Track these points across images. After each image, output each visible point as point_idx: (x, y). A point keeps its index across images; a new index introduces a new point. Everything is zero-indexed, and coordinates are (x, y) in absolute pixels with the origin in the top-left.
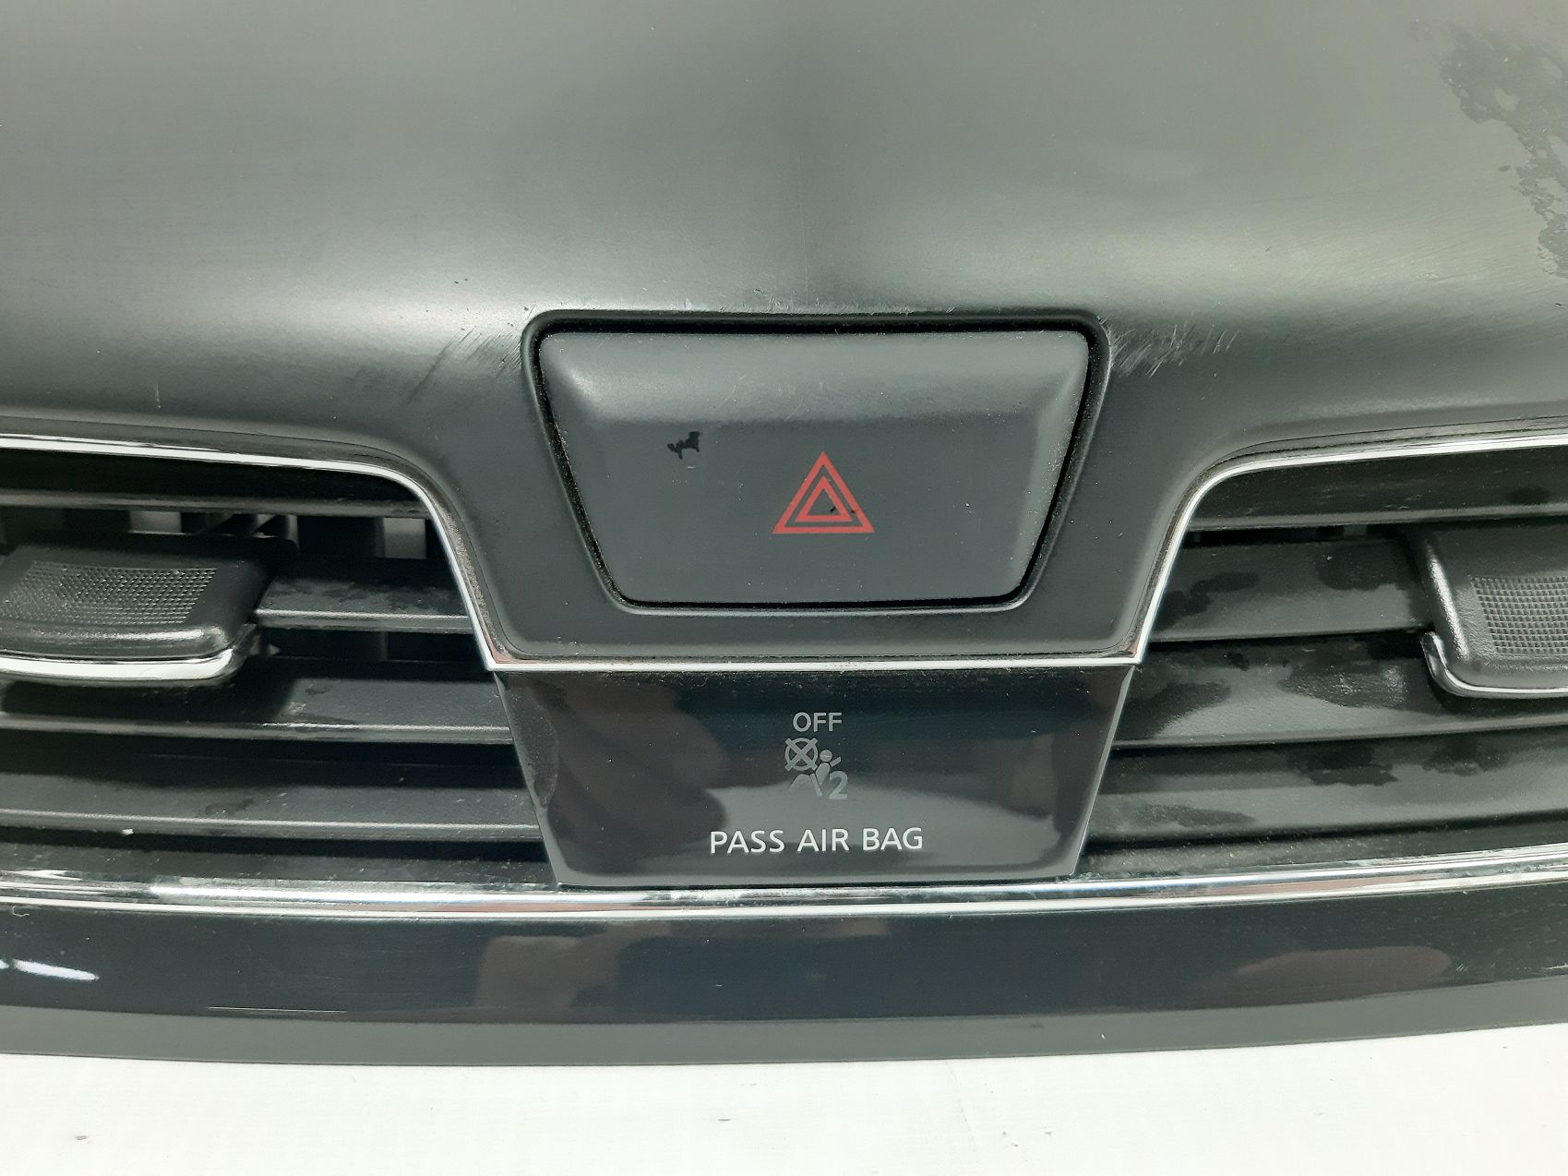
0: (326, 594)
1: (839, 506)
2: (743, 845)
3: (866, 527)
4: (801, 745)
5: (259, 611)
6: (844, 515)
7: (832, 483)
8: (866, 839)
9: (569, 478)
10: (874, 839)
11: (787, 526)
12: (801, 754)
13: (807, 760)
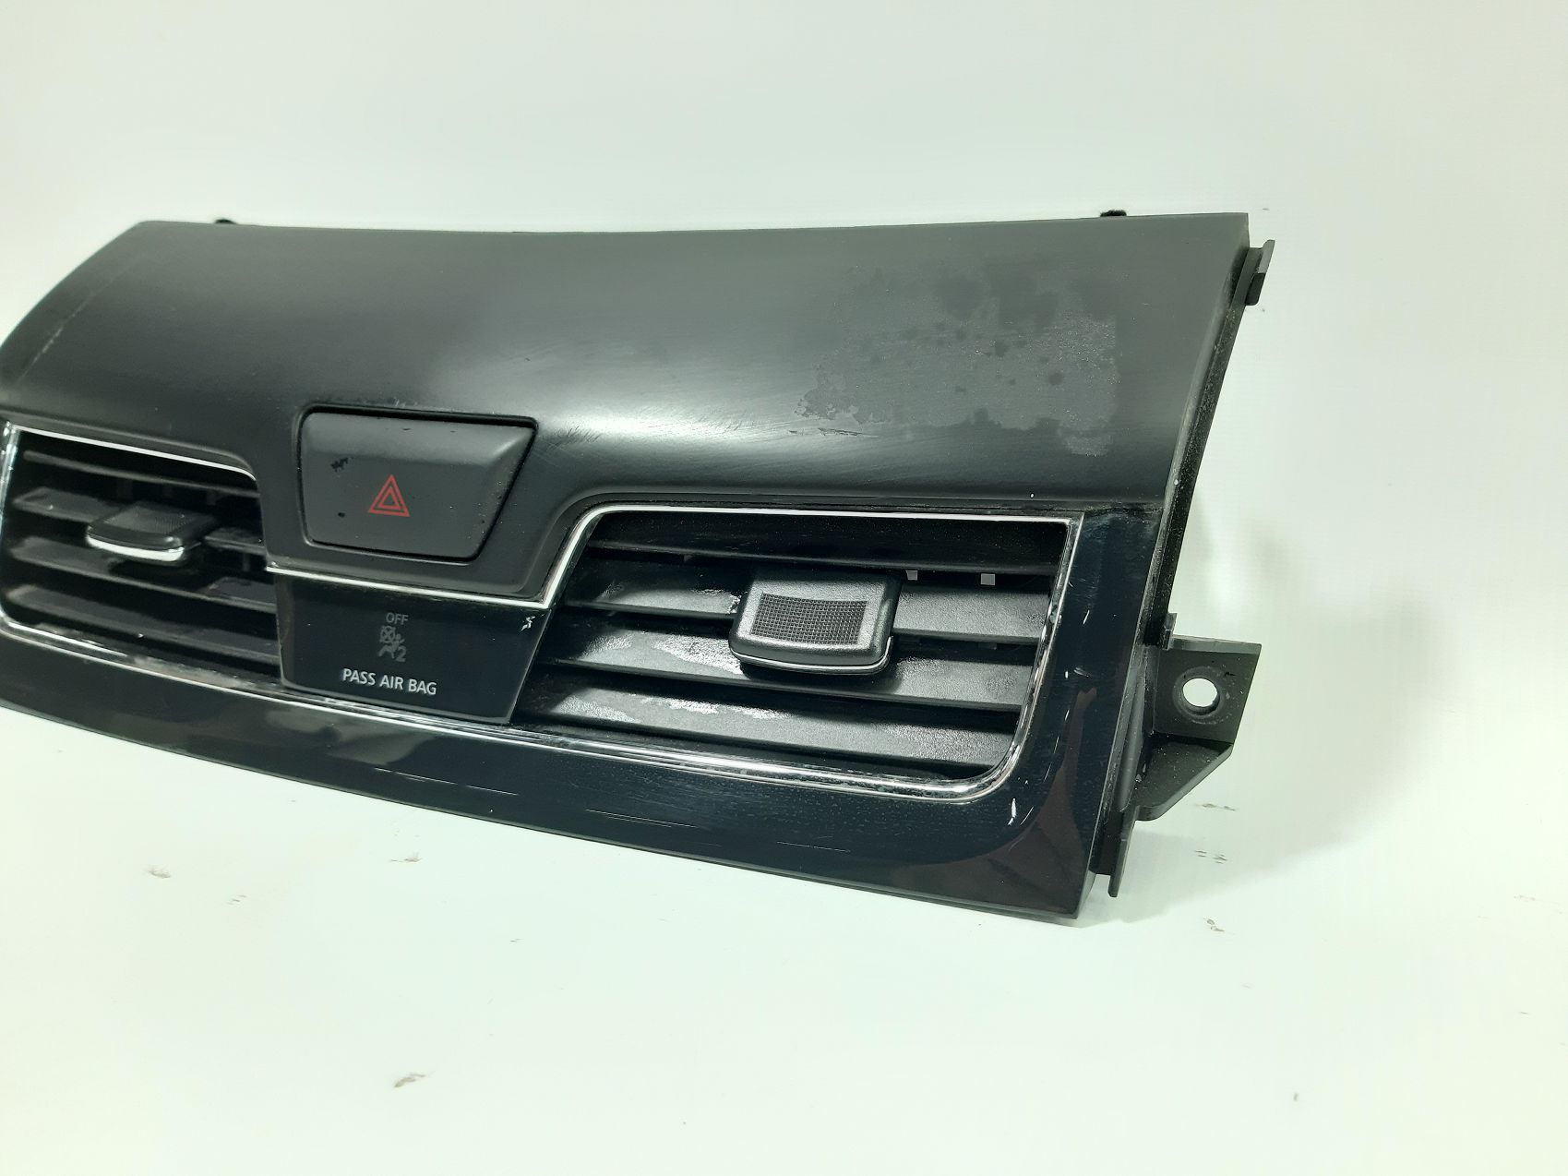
0: (238, 534)
1: (396, 501)
2: (357, 678)
3: (406, 514)
4: (388, 630)
5: (207, 538)
6: (397, 507)
7: (394, 491)
8: (411, 685)
9: (300, 480)
10: (414, 685)
11: (374, 509)
12: (388, 633)
13: (390, 638)
